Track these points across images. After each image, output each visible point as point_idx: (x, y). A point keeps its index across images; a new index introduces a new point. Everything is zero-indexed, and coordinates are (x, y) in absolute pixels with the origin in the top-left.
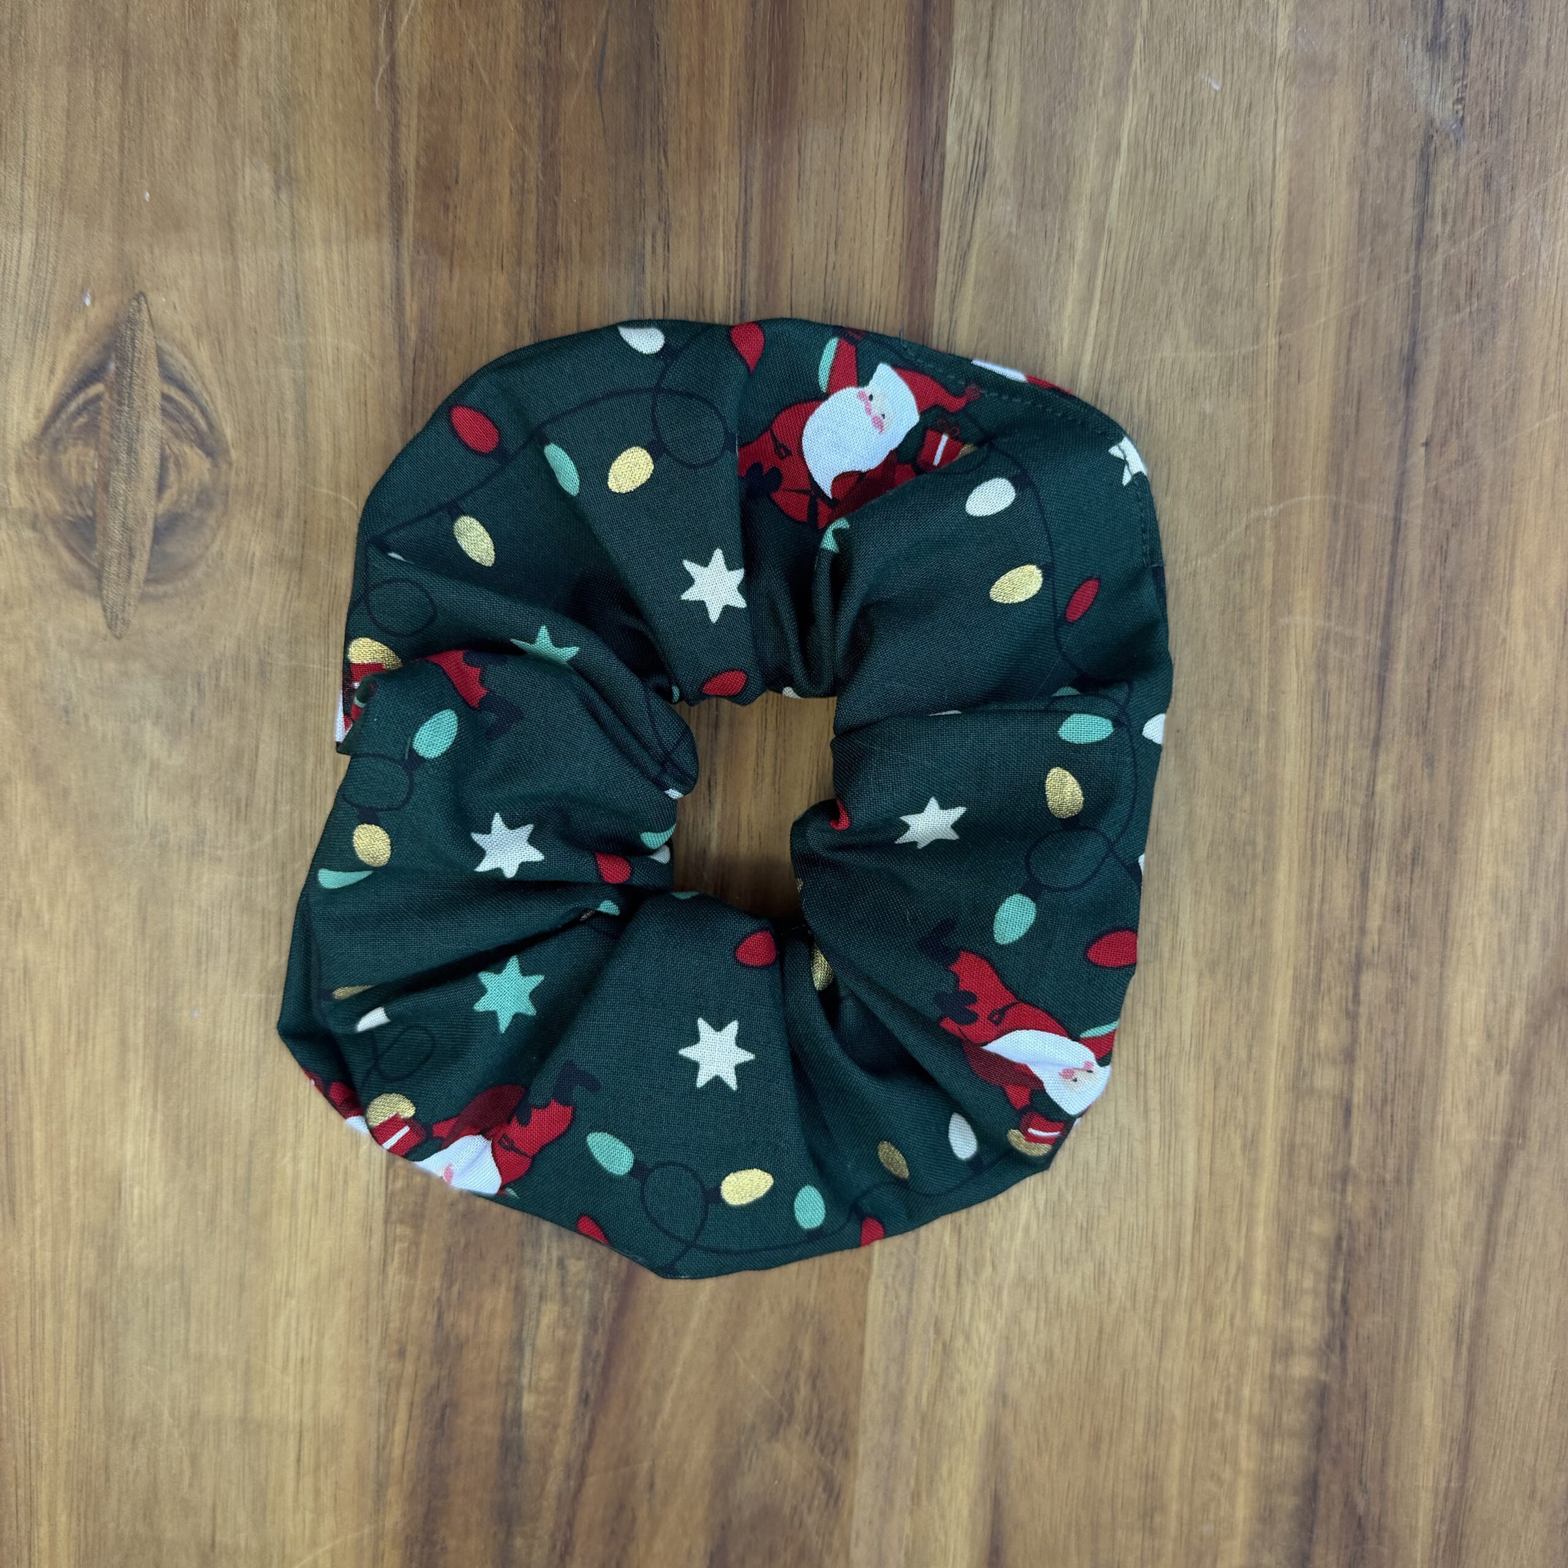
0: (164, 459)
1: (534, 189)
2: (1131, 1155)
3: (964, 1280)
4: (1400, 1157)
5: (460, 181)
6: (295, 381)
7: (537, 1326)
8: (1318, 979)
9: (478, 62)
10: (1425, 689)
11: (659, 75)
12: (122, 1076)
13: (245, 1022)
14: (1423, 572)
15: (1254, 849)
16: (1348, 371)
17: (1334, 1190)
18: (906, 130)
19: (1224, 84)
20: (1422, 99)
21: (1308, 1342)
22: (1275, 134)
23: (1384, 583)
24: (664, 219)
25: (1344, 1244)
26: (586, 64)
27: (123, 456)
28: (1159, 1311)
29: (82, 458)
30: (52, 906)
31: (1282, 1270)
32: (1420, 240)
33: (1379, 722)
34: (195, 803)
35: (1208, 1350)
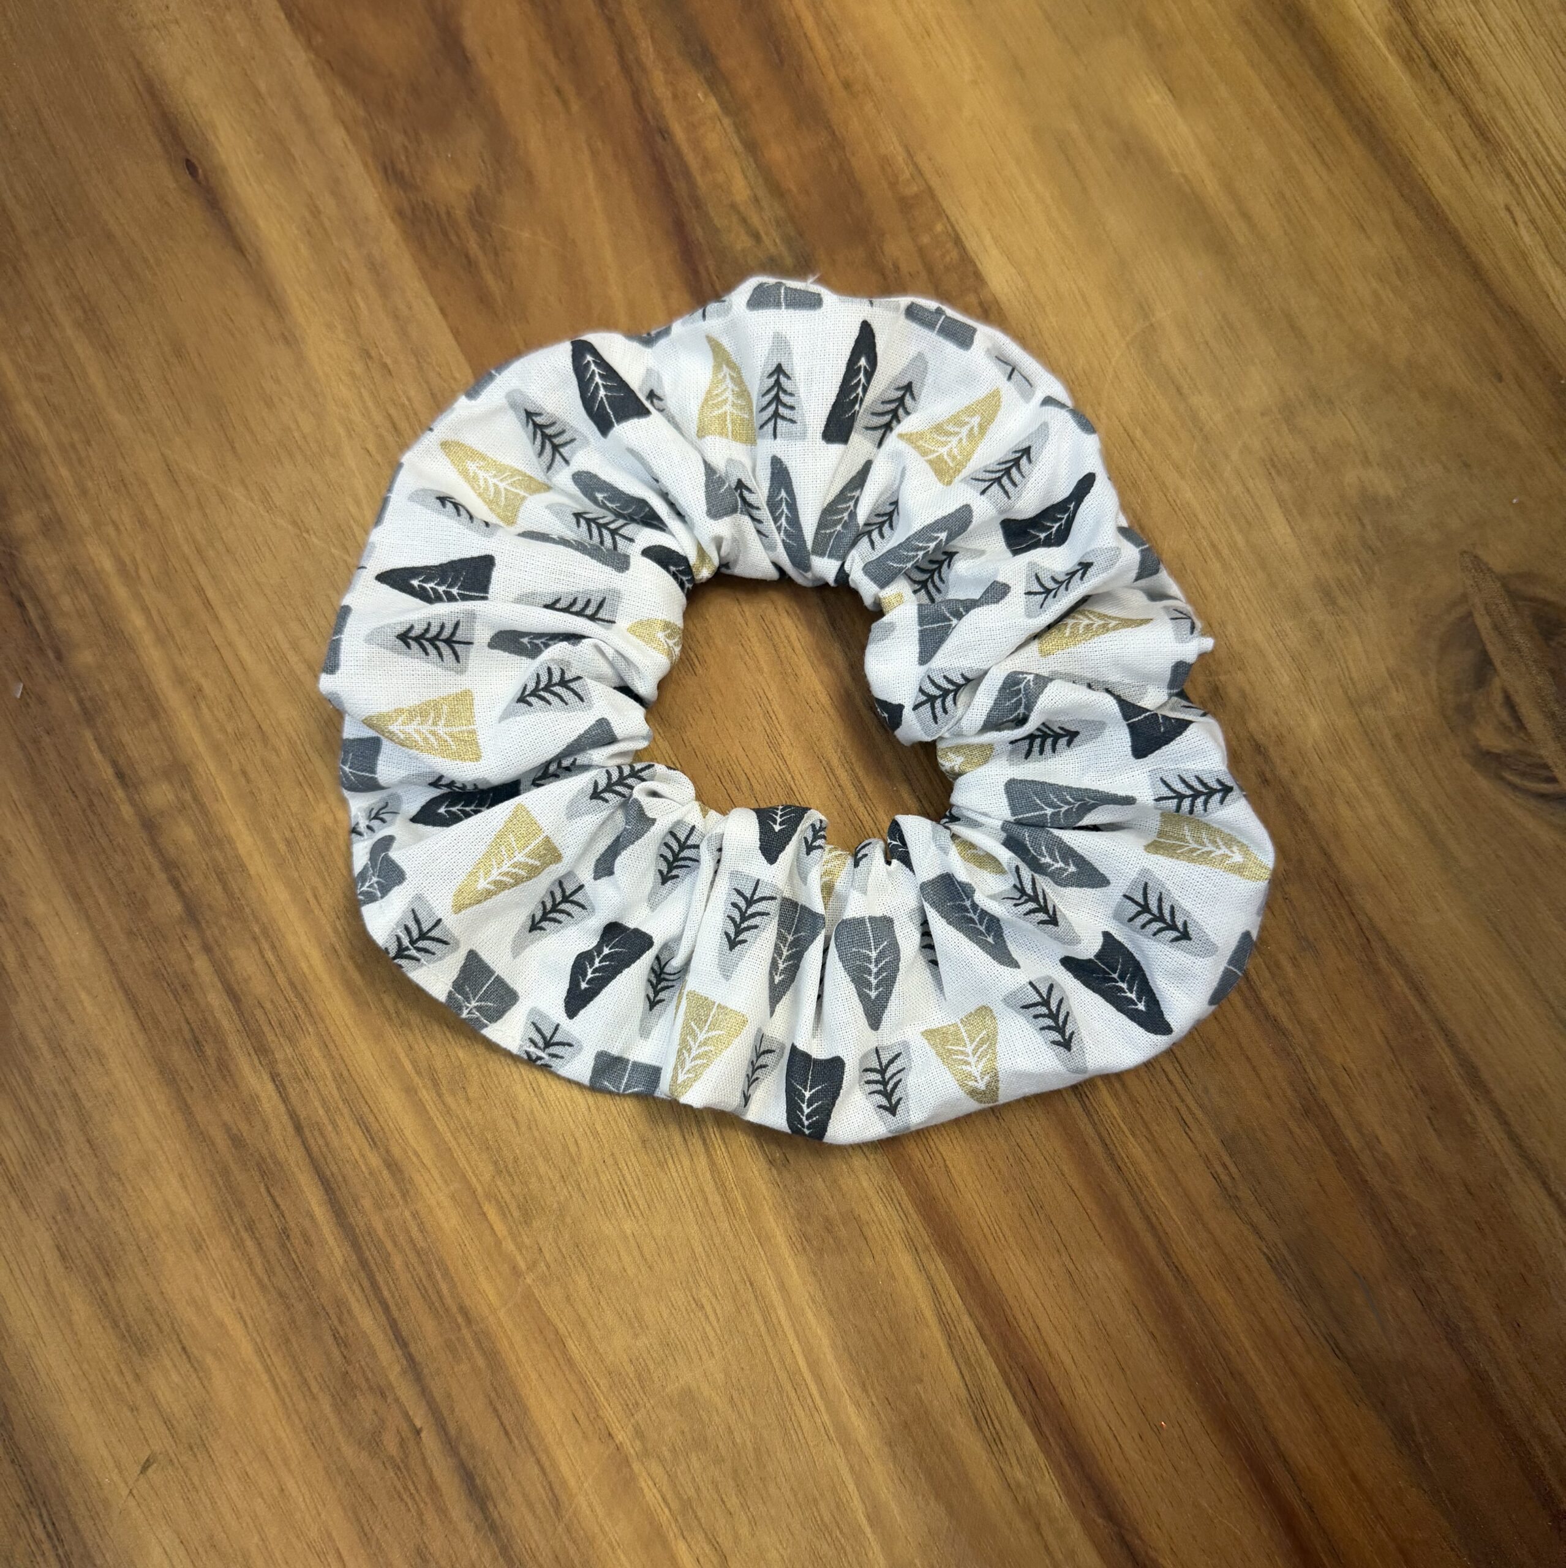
0: (1521, 726)
2: (301, 621)
3: (388, 424)
5: (1427, 1121)
7: (743, 172)
9: (1476, 1235)
10: (282, 1207)
11: (1316, 1324)
13: (1156, 290)
14: (349, 1311)
16: (534, 1453)
17: (91, 699)
18: (1072, 1416)
21: (32, 548)
23: (380, 1279)
24: (1232, 1200)
26: (1384, 1290)
30: (1375, 294)
33: (308, 1150)
35: (123, 489)
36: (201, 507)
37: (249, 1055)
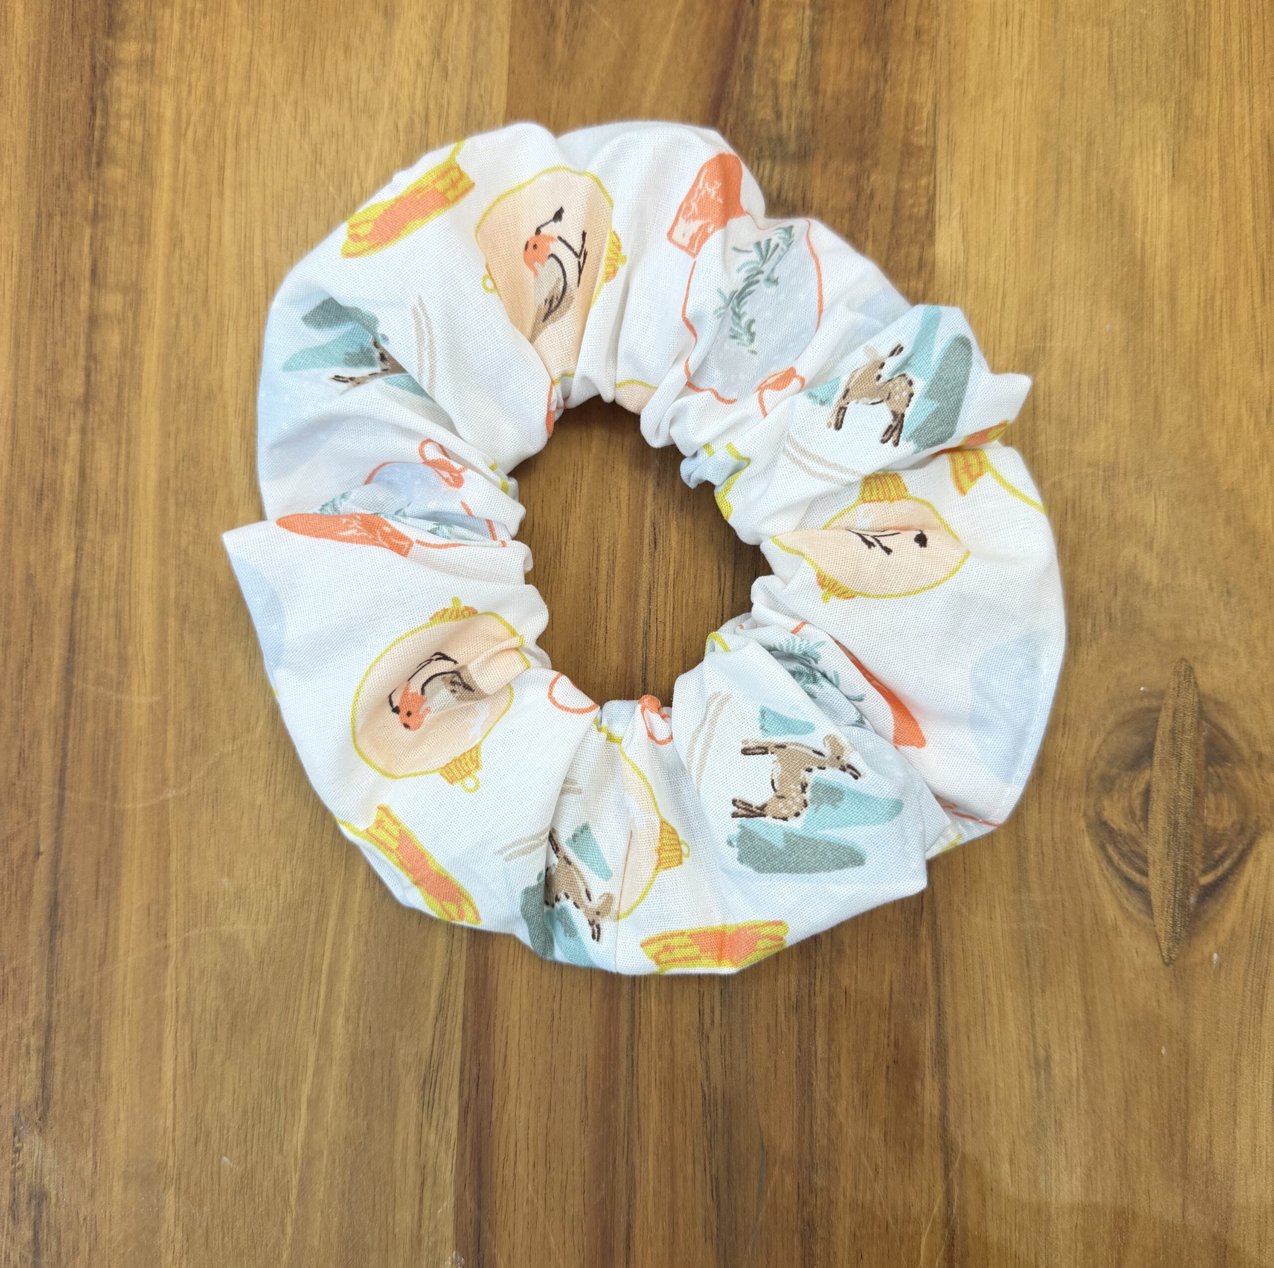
0: (1145, 819)
1: (819, 1061)
2: (279, 228)
3: (423, 114)
4: (48, 237)
5: (885, 1068)
6: (1029, 890)
7: (798, 60)
8: (120, 389)
9: (871, 1173)
10: (35, 642)
11: (710, 1164)
12: (1173, 270)
13: (1064, 322)
14: (39, 743)
15: (177, 500)
16: (107, 916)
17: (104, 206)
18: (493, 1119)
19: (220, 1161)
20: (50, 1152)
21: (124, 72)
22: (174, 1120)
23: (72, 733)
24: (703, 1037)
25: (94, 160)
26: (777, 1171)
27: (1181, 820)
28: (253, 95)
29: (1219, 818)
30: (1239, 420)
31: (148, 135)
32: (48, 1029)
33: (73, 614)
34: (1112, 514)
35: (210, 62)
36: (256, 107)
37: (71, 524)
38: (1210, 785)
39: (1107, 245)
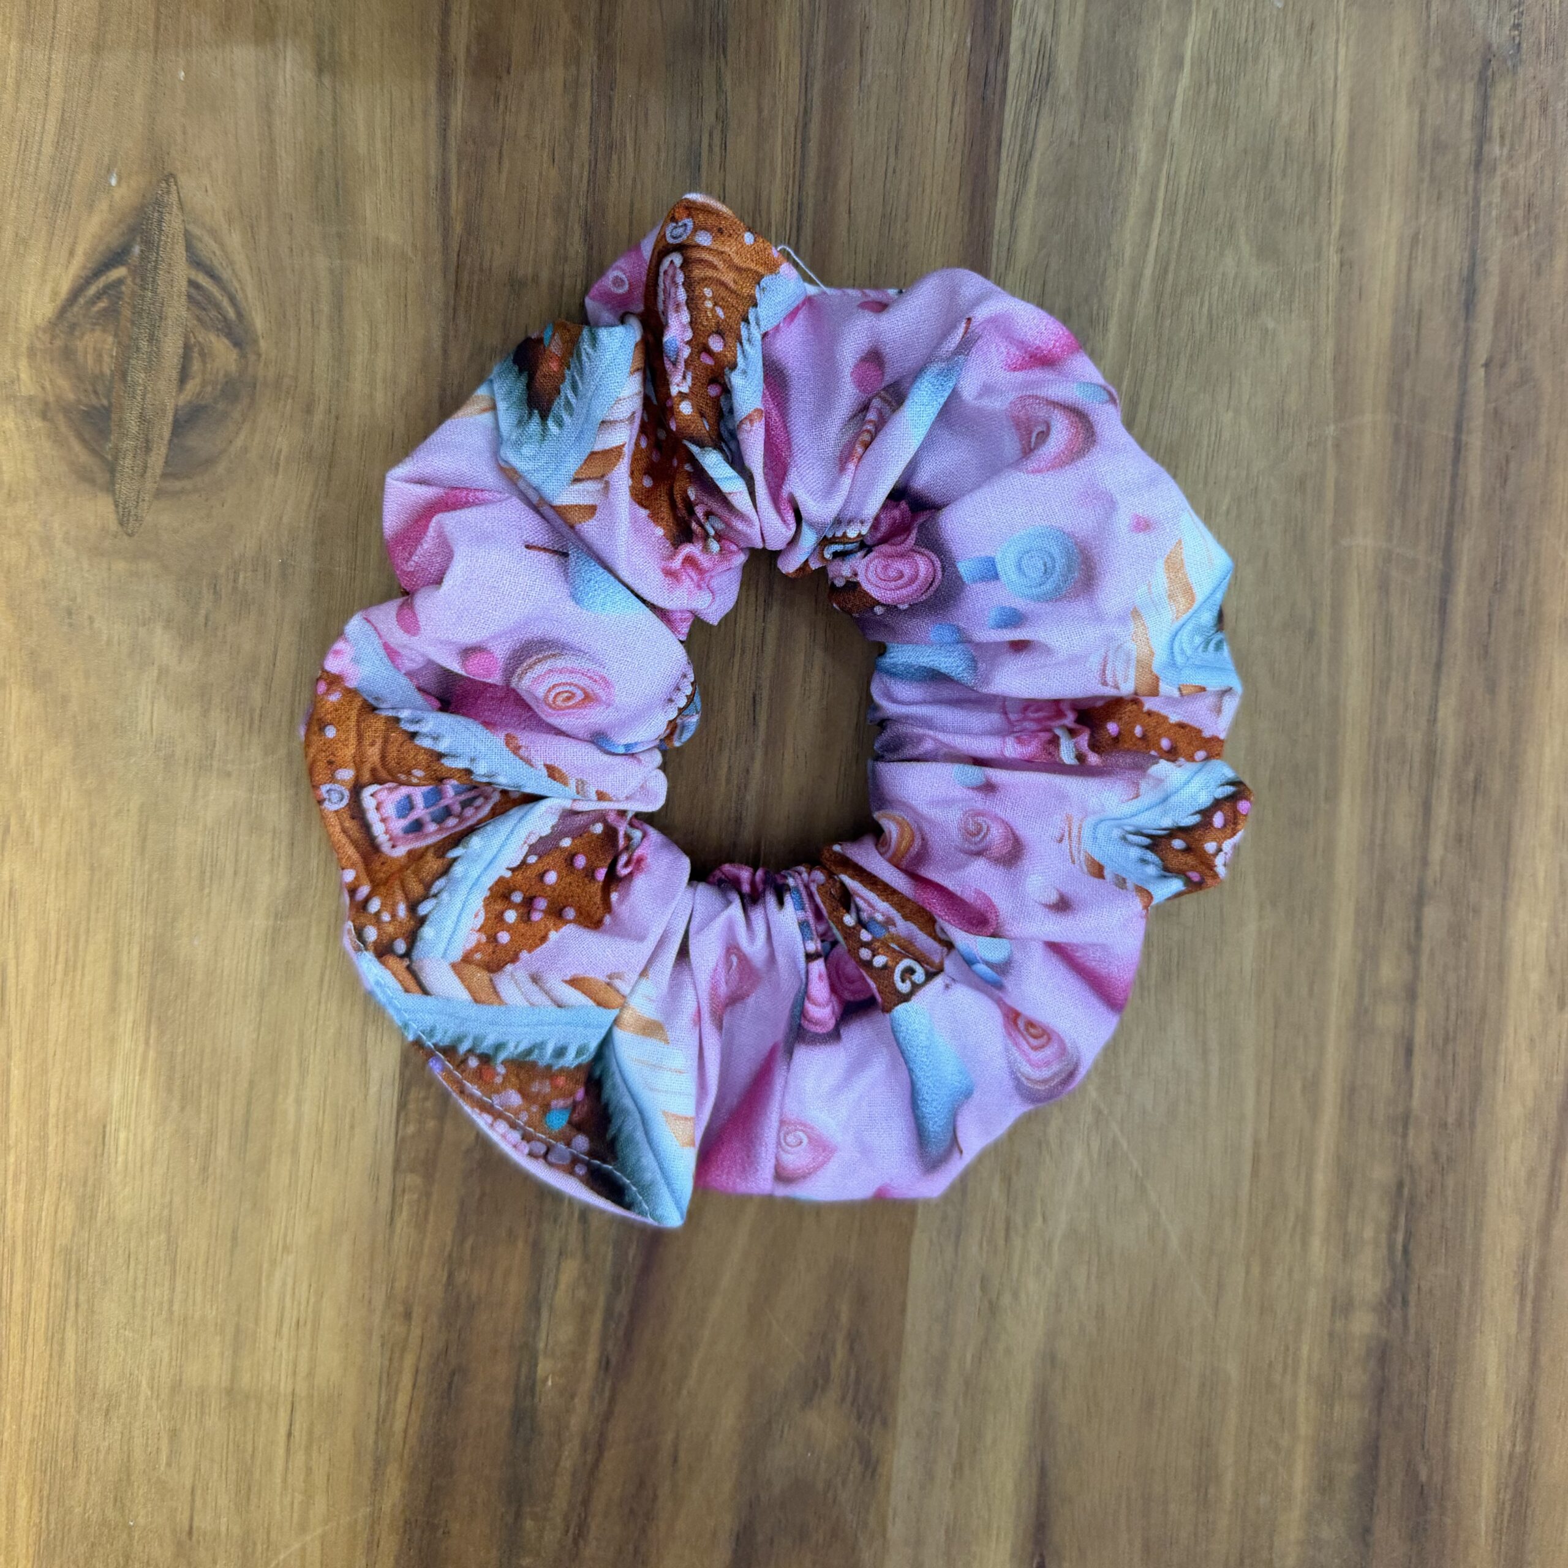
0: (187, 347)
1: (589, 83)
3: (1012, 1234)
4: (1462, 1098)
5: (512, 70)
7: (556, 1287)
8: (1380, 912)
10: (1485, 613)
12: (113, 1009)
13: (249, 950)
14: (1483, 494)
15: (1316, 776)
16: (1408, 290)
17: (1396, 1134)
18: (969, 36)
19: (1286, 3)
20: (1480, 23)
21: (1369, 1296)
22: (1337, 53)
23: (1445, 504)
24: (722, 119)
25: (1406, 1190)
27: (144, 344)
28: (1215, 1265)
29: (99, 346)
32: (1478, 162)
33: (1441, 645)
34: (205, 713)
35: (1266, 1306)
36: (1211, 1248)
38: (107, 383)
39: (192, 1042)
